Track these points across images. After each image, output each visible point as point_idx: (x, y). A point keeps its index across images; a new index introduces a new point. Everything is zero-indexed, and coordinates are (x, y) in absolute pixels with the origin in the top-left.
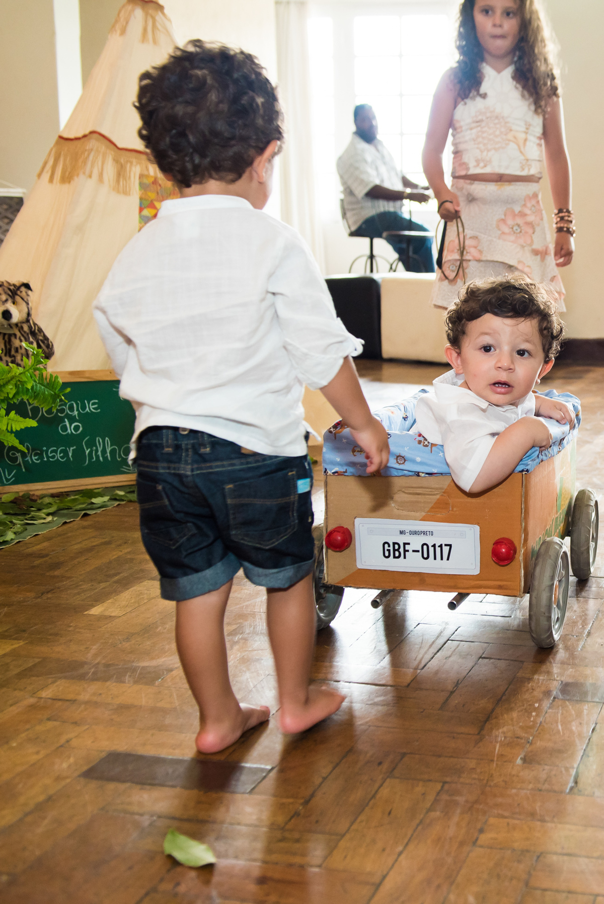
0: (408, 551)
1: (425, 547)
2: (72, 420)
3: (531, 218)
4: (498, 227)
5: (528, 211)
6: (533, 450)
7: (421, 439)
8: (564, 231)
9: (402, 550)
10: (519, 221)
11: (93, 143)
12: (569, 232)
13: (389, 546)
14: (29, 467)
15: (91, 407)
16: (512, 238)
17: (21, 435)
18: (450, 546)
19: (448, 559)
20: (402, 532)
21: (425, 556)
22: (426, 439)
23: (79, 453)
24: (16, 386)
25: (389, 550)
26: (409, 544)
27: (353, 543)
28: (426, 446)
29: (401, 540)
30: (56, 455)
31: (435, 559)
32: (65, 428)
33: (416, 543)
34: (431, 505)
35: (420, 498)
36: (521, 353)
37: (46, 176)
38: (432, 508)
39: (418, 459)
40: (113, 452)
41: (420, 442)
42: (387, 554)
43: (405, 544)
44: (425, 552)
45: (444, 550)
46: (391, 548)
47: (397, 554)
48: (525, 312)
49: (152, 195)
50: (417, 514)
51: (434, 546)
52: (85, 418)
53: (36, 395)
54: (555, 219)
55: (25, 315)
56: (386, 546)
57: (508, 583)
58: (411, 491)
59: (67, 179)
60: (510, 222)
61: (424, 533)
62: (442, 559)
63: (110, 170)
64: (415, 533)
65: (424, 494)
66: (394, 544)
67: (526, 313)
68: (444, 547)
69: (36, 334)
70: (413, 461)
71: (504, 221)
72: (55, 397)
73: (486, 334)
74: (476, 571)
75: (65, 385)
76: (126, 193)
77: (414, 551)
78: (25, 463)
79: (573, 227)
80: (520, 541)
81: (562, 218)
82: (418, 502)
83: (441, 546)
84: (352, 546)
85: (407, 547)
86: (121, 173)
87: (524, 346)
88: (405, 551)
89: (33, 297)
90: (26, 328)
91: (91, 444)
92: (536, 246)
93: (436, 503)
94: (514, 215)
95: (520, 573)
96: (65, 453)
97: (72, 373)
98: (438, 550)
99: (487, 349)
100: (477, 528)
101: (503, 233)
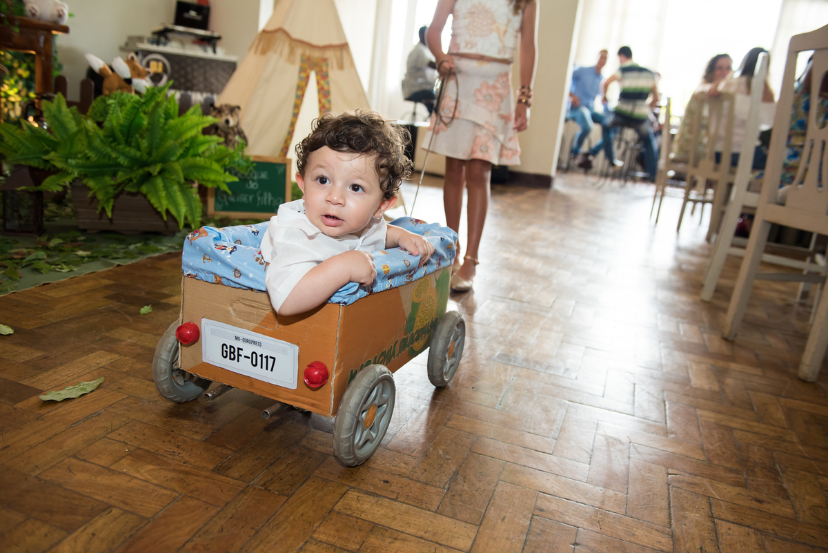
0: (241, 356)
1: (254, 355)
2: (253, 181)
3: (501, 91)
4: (475, 95)
5: (498, 85)
6: (351, 284)
7: (260, 256)
8: (523, 104)
9: (236, 353)
10: (491, 92)
11: (279, 35)
12: (527, 104)
13: (227, 348)
14: (230, 203)
15: (264, 175)
16: (484, 104)
17: (230, 185)
18: (274, 359)
19: (272, 370)
20: (237, 338)
21: (254, 363)
22: (262, 258)
23: (255, 199)
24: (230, 159)
25: (226, 352)
26: (242, 349)
27: (200, 339)
28: (262, 264)
29: (237, 345)
30: (243, 198)
31: (262, 368)
32: (249, 185)
33: (247, 350)
34: (262, 319)
35: (254, 311)
36: (355, 188)
37: (253, 50)
38: (263, 321)
39: (251, 275)
40: (272, 201)
41: (257, 259)
42: (225, 355)
43: (239, 349)
44: (255, 359)
45: (268, 362)
46: (228, 350)
47: (232, 357)
48: (361, 148)
49: (306, 65)
50: (251, 324)
51: (261, 356)
52: (260, 181)
53: (239, 165)
54: (518, 93)
55: (236, 123)
56: (225, 347)
57: (321, 403)
58: (247, 302)
59: (264, 52)
60: (484, 92)
61: (254, 343)
62: (267, 369)
63: (286, 50)
64: (247, 341)
65: (257, 308)
66: (231, 347)
67: (363, 150)
68: (269, 359)
69: (240, 133)
70: (247, 277)
71: (480, 91)
72: (248, 167)
73: (321, 166)
74: (294, 387)
75: (253, 162)
76: (293, 62)
77: (245, 357)
78: (228, 201)
79: (530, 101)
80: (333, 367)
81: (523, 94)
82: (251, 313)
83: (267, 357)
84: (199, 341)
85: (241, 352)
86: (292, 52)
87: (358, 182)
88: (239, 355)
89: (241, 113)
90: (236, 130)
91: (262, 195)
92: (502, 112)
93: (265, 318)
94: (488, 87)
95: (330, 398)
96: (248, 198)
97: (256, 157)
98: (264, 360)
99: (323, 180)
100: (297, 348)
101: (478, 100)
